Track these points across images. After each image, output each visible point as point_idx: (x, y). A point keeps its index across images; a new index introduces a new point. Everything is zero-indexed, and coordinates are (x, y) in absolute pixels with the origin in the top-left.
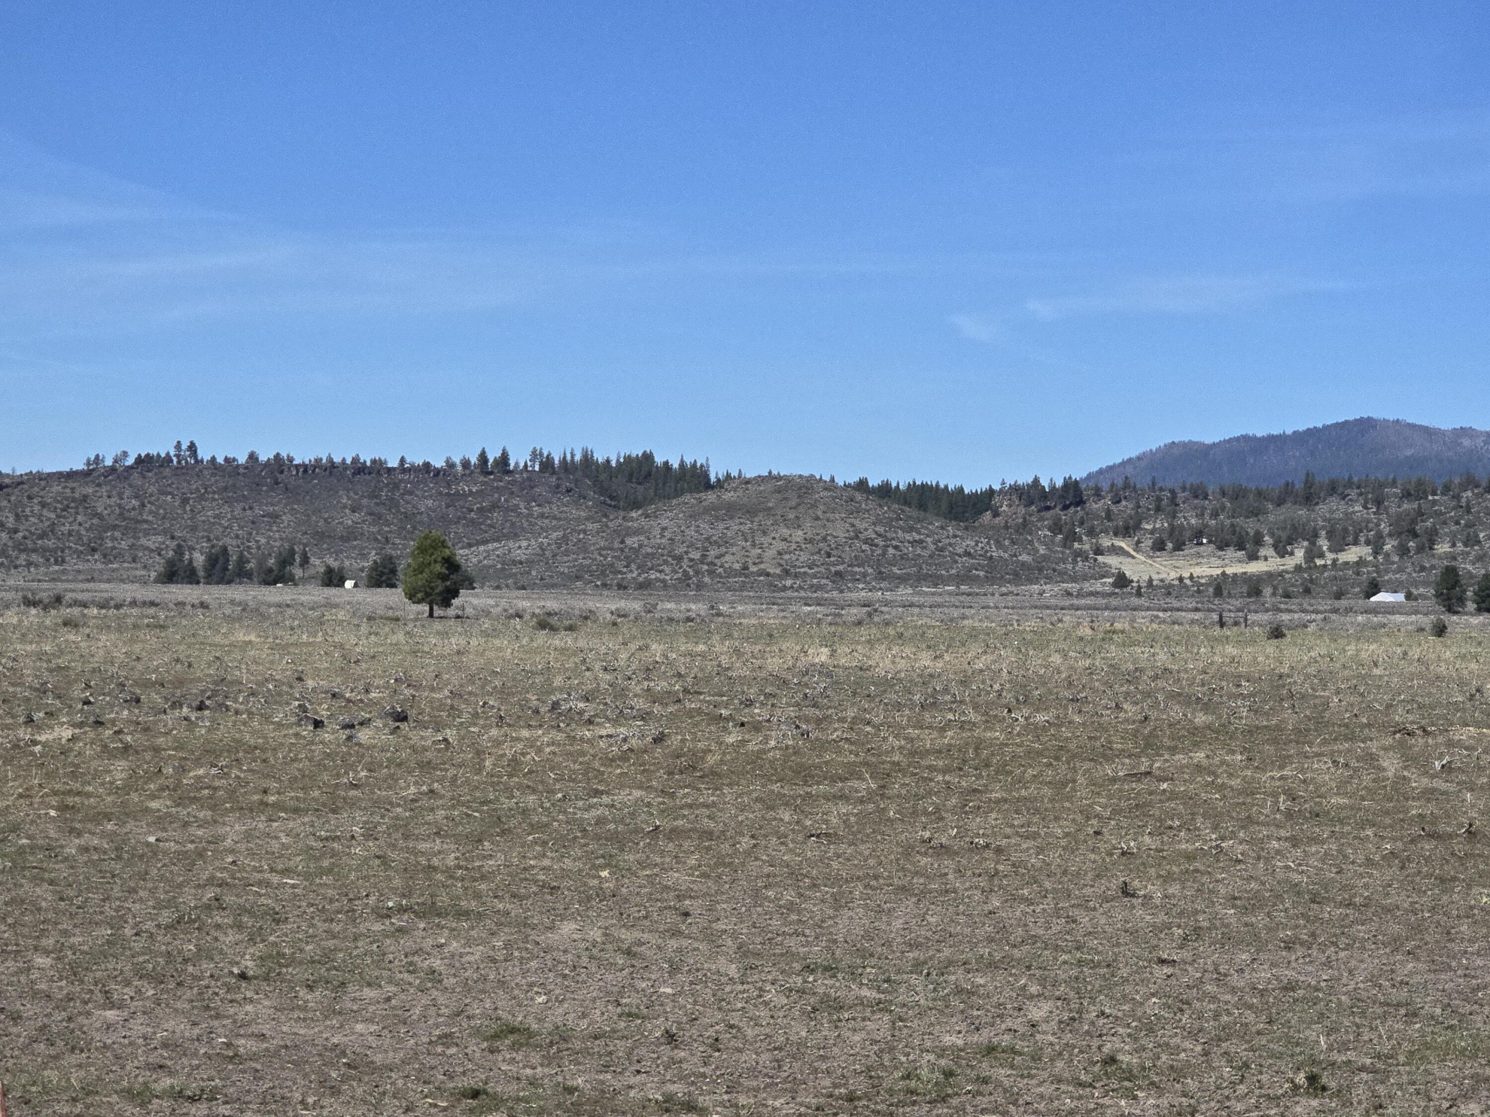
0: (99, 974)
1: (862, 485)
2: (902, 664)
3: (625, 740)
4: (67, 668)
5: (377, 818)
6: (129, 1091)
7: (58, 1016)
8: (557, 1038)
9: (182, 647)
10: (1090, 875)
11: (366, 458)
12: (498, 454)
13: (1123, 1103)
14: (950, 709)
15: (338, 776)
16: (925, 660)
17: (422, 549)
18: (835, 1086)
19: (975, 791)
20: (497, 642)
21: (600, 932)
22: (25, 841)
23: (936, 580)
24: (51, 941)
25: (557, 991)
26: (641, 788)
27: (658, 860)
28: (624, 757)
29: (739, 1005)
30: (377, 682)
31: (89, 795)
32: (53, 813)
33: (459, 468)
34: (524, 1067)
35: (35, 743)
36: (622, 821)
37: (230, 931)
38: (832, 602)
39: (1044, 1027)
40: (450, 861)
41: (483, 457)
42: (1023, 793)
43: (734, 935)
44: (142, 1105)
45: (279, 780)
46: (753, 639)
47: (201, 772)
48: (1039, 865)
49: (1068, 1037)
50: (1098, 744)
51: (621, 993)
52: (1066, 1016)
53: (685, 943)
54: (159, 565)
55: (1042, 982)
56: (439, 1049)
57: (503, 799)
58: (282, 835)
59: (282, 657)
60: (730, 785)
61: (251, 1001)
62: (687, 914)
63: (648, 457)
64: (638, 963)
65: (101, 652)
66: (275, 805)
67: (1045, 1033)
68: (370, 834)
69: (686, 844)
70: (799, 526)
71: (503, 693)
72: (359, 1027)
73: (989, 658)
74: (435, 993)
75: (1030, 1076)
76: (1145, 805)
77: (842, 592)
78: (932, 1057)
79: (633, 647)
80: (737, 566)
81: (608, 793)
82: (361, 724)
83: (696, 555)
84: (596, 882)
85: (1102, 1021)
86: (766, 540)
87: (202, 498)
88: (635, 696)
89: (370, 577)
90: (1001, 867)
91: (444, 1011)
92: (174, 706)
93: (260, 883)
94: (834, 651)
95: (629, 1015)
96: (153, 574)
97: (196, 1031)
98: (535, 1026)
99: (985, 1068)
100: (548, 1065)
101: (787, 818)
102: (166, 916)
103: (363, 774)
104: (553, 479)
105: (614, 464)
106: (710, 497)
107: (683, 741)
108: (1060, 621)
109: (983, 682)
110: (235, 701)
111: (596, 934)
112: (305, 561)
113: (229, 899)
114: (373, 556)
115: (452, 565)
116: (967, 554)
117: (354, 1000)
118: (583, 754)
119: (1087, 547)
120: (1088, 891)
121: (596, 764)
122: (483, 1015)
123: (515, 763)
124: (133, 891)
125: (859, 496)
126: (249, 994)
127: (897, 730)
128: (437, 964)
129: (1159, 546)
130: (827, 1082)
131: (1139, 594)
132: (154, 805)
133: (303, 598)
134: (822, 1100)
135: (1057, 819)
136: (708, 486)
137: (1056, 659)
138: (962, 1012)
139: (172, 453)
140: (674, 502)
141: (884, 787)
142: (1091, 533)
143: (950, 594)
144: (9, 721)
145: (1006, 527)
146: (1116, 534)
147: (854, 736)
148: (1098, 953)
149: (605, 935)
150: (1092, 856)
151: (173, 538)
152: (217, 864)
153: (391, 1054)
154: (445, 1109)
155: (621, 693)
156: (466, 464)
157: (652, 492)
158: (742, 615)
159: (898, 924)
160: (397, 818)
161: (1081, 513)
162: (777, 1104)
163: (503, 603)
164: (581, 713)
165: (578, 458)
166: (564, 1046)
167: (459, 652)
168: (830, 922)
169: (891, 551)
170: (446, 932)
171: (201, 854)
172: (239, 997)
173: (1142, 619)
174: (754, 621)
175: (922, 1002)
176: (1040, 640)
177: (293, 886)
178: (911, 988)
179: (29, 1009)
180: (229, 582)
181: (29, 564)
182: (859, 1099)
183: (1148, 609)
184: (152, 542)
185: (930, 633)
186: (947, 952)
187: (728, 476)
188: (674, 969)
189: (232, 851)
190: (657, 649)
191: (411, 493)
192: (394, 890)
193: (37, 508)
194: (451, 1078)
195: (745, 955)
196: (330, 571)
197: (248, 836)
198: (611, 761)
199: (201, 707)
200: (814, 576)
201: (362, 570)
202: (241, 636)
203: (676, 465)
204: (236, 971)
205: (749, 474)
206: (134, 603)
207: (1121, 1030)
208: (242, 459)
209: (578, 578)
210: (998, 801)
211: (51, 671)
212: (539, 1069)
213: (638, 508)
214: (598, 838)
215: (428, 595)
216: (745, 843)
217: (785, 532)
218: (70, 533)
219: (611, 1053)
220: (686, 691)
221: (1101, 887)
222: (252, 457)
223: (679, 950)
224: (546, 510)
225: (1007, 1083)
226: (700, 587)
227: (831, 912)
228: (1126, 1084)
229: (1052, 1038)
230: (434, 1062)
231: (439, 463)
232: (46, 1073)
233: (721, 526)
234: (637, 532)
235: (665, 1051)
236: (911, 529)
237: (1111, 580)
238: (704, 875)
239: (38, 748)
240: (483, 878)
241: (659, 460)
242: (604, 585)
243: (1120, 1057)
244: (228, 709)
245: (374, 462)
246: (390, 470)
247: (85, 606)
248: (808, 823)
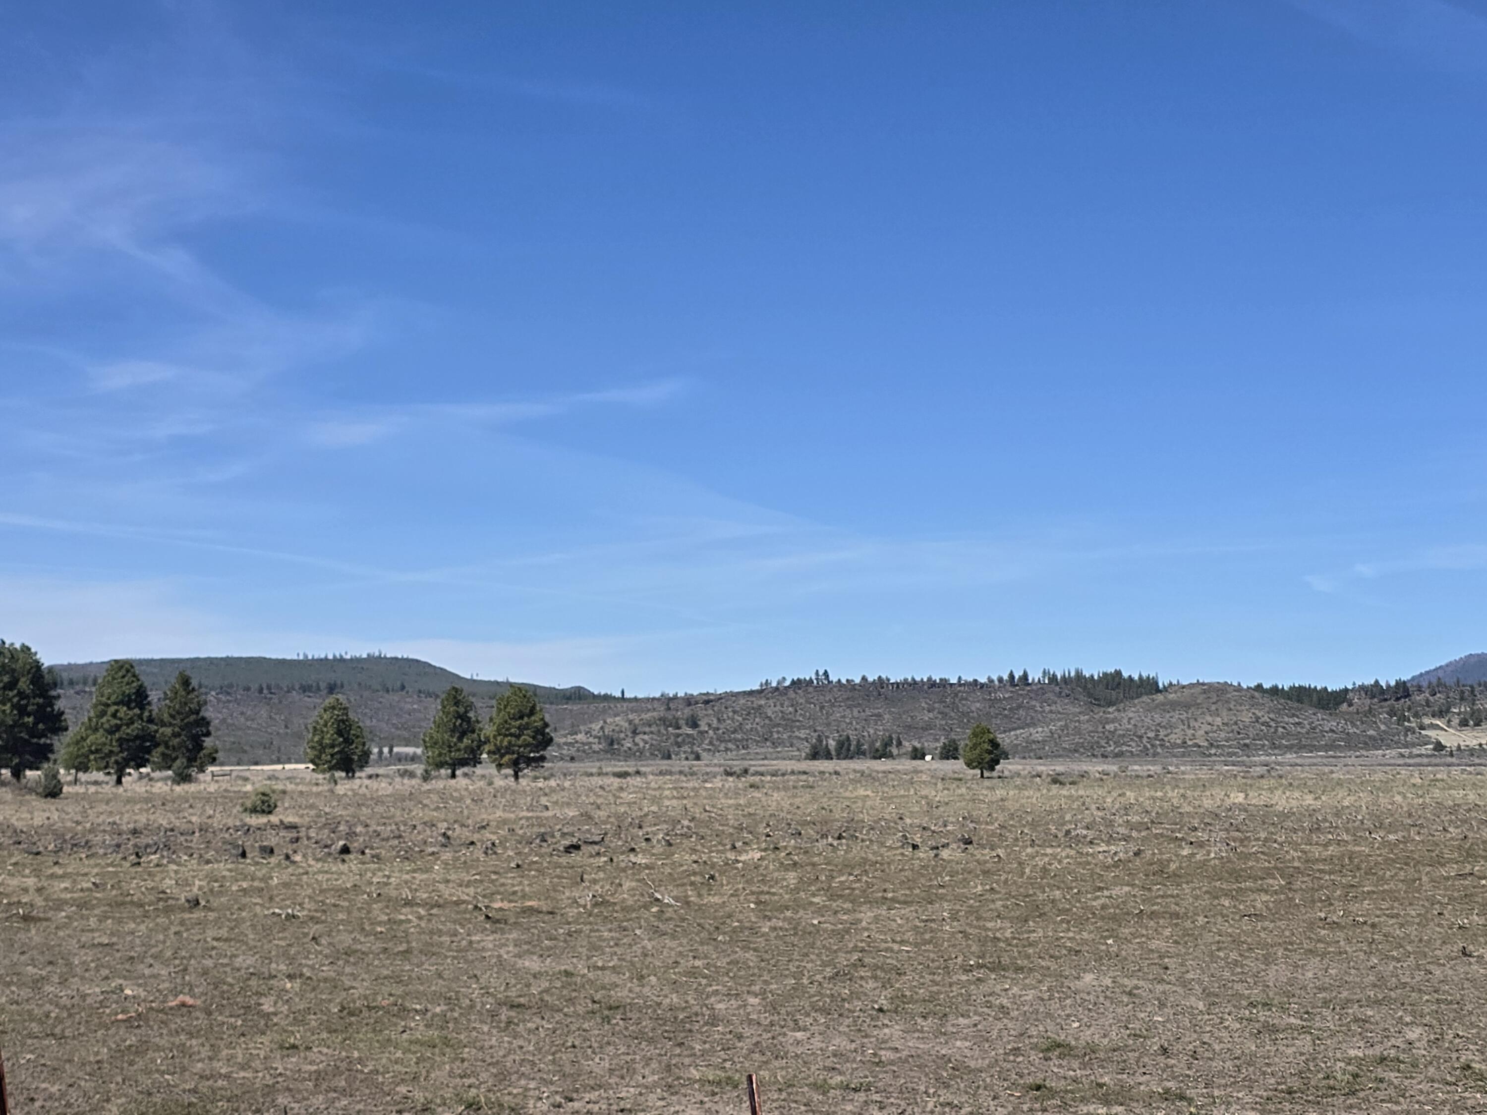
0: (789, 1009)
1: (1259, 687)
2: (1294, 803)
3: (1115, 853)
4: (754, 814)
5: (958, 907)
6: (815, 1084)
7: (766, 1036)
8: (1088, 1051)
9: (825, 800)
10: (1439, 942)
11: (937, 678)
12: (1021, 673)
13: (1478, 1096)
14: (1330, 832)
15: (931, 880)
16: (1309, 800)
17: (975, 735)
18: (1278, 1084)
19: (1353, 886)
20: (1026, 793)
21: (1110, 980)
22: (736, 924)
23: (1312, 748)
24: (758, 987)
25: (1086, 1020)
26: (1128, 885)
27: (1144, 932)
28: (1116, 865)
29: (1208, 1029)
30: (951, 819)
31: (774, 894)
32: (752, 906)
33: (996, 682)
34: (1069, 1070)
35: (738, 861)
36: (1118, 907)
37: (870, 982)
38: (1243, 764)
39: (1417, 1044)
40: (1008, 934)
41: (1012, 676)
42: (1386, 887)
43: (1200, 982)
44: (824, 1093)
45: (893, 884)
46: (1194, 788)
47: (843, 879)
48: (1402, 935)
49: (1435, 1051)
50: (1434, 854)
51: (1128, 1021)
52: (1432, 1037)
53: (1168, 987)
54: (806, 748)
55: (1413, 1013)
56: (1012, 1058)
57: (1038, 894)
58: (898, 919)
59: (889, 805)
60: (1187, 883)
61: (887, 1026)
62: (1167, 968)
63: (1118, 673)
64: (1137, 1001)
65: (774, 803)
66: (893, 900)
67: (1419, 1048)
68: (954, 917)
69: (1161, 921)
70: (1218, 715)
71: (1033, 825)
72: (958, 1043)
73: (1353, 798)
74: (1005, 1021)
75: (1412, 1078)
76: (1472, 895)
77: (1249, 757)
78: (1342, 1065)
79: (1115, 794)
80: (1179, 741)
81: (1107, 889)
82: (943, 846)
83: (1151, 735)
84: (1104, 948)
85: (1457, 1040)
86: (1197, 725)
87: (833, 705)
88: (1119, 825)
89: (941, 753)
90: (1376, 937)
91: (1012, 1032)
92: (822, 837)
93: (887, 950)
94: (1247, 795)
95: (1135, 1035)
96: (804, 755)
97: (853, 1046)
98: (1073, 1043)
99: (1380, 1072)
100: (1085, 1069)
101: (1227, 904)
102: (829, 971)
103: (947, 878)
104: (1057, 689)
105: (1096, 677)
106: (1160, 697)
107: (1154, 854)
108: (1398, 773)
109: (1350, 814)
110: (861, 833)
111: (1108, 982)
112: (899, 744)
113: (867, 960)
114: (943, 740)
115: (995, 744)
116: (1332, 731)
117: (953, 1025)
118: (1089, 863)
119: (1414, 725)
120: (1437, 952)
121: (1098, 870)
122: (1039, 1036)
123: (1045, 870)
124: (807, 955)
125: (1256, 694)
126: (886, 1022)
127: (1296, 846)
128: (1005, 1002)
129: (1464, 723)
130: (1272, 1081)
131: (1451, 755)
132: (816, 900)
133: (900, 767)
134: (1270, 1093)
135: (1411, 904)
136: (1158, 691)
137: (1398, 798)
138: (1360, 1034)
139: (814, 677)
140: (1136, 701)
141: (1290, 883)
142: (1416, 715)
143: (1321, 757)
144: (720, 848)
145: (1358, 713)
146: (1433, 716)
147: (1265, 850)
148: (1450, 995)
149: (1114, 982)
150: (1438, 929)
151: (815, 731)
152: (858, 937)
153: (980, 1061)
154: (1019, 1097)
155: (1110, 824)
156: (1000, 680)
157: (1122, 695)
158: (1183, 773)
159: (1310, 975)
160: (971, 906)
161: (1409, 703)
162: (1240, 1095)
163: (1028, 768)
164: (1085, 837)
165: (1073, 674)
166: (1093, 1056)
167: (1002, 800)
168: (1263, 973)
169: (1280, 730)
170: (1009, 981)
171: (847, 931)
172: (880, 1023)
173: (1455, 771)
174: (1193, 777)
175: (1332, 1027)
176: (1386, 787)
177: (908, 952)
178: (1324, 1018)
179: (747, 1032)
180: (852, 758)
181: (727, 749)
182: (1295, 1092)
183: (1459, 765)
184: (802, 734)
185: (1310, 783)
186: (1345, 994)
187: (1171, 684)
188: (1162, 1005)
189: (867, 929)
190: (1131, 795)
191: (966, 699)
192: (973, 953)
193: (731, 714)
194: (1021, 1077)
195: (1208, 995)
196: (915, 749)
197: (876, 919)
198: (1107, 868)
199: (840, 837)
200: (1230, 747)
201: (936, 749)
202: (861, 792)
203: (1136, 678)
204: (876, 1006)
205: (1185, 683)
206: (793, 773)
207: (1471, 1047)
208: (858, 680)
209: (1076, 751)
210: (1369, 892)
211: (744, 816)
212: (1078, 1071)
213: (1113, 705)
214: (1103, 918)
215: (979, 763)
216: (1201, 920)
217: (1210, 719)
218: (752, 729)
219: (1125, 1061)
220: (1153, 822)
221: (1447, 949)
222: (864, 678)
223: (1164, 992)
224: (1053, 708)
225: (1396, 1081)
226: (1155, 755)
227: (1263, 967)
228: (1480, 1083)
229: (1424, 1052)
230: (1009, 1066)
231: (983, 680)
232: (761, 1073)
233: (1168, 715)
234: (1113, 721)
235: (1161, 1059)
236: (1294, 715)
237: (1431, 746)
238: (1176, 942)
239: (740, 865)
240: (1030, 945)
241: (1125, 675)
242: (1094, 755)
243: (1473, 1065)
244: (857, 838)
245: (941, 680)
246: (951, 685)
247: (762, 774)
248: (1242, 907)
